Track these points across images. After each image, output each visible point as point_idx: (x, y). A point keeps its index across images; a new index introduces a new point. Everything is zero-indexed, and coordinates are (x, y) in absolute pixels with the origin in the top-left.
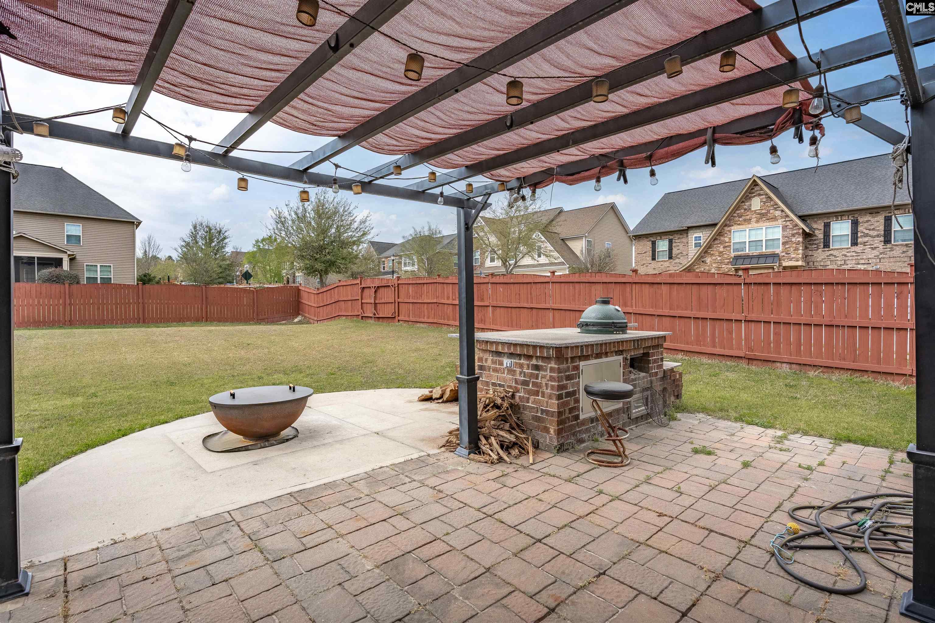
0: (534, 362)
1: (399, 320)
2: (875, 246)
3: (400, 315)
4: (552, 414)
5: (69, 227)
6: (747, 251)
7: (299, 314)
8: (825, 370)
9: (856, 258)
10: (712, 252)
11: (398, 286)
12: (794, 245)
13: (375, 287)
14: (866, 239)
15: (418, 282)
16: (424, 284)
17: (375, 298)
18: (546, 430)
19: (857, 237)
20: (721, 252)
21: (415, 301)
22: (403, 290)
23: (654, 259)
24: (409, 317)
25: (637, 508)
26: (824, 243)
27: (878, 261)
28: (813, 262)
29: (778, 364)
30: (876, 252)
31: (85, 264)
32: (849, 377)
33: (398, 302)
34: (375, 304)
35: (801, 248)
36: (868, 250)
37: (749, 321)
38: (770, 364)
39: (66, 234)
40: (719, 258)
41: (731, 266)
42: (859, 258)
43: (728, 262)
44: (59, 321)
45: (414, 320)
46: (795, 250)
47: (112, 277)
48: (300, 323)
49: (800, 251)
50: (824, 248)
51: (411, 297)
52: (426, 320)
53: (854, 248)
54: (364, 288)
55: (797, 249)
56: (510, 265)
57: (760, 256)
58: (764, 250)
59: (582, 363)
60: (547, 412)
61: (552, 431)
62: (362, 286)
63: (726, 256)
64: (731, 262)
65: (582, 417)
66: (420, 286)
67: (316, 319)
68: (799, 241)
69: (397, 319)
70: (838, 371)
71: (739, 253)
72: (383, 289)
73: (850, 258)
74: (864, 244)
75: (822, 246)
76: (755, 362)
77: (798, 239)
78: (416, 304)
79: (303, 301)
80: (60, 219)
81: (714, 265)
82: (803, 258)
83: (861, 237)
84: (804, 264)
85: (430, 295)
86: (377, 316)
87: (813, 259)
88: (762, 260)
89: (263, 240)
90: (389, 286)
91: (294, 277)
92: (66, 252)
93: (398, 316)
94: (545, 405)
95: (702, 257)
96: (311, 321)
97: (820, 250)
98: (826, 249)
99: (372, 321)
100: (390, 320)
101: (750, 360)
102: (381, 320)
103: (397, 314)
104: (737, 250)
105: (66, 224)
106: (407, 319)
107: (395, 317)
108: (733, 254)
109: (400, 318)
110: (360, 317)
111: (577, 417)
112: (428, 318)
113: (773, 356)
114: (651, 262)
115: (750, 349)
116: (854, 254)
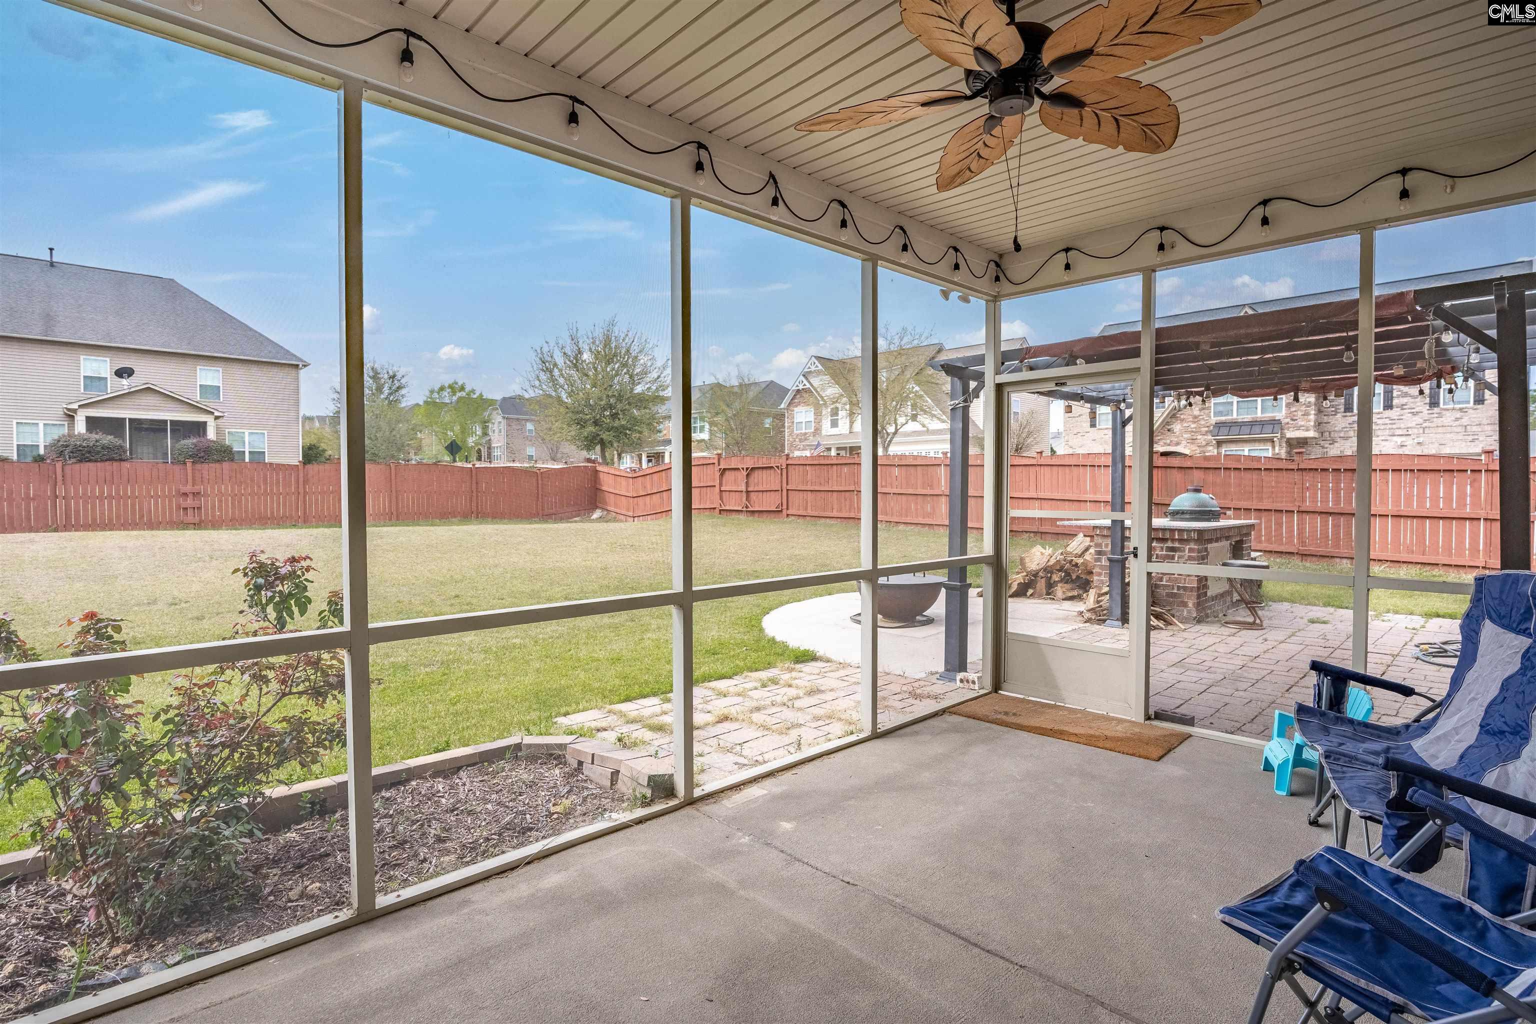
0: (1170, 544)
1: (788, 515)
2: (1417, 410)
3: (790, 507)
4: (1192, 589)
5: (203, 373)
6: (1235, 416)
7: (597, 507)
8: (1392, 565)
9: (1390, 426)
10: (1182, 417)
11: (787, 468)
12: (1303, 408)
13: (747, 469)
14: (1404, 400)
15: (822, 462)
16: (832, 465)
17: (747, 484)
18: (1185, 605)
19: (1392, 397)
20: (1196, 417)
21: (817, 488)
22: (794, 473)
23: (1093, 425)
24: (806, 509)
25: (1303, 647)
26: (1345, 405)
27: (1421, 431)
28: (1330, 433)
29: (1338, 560)
30: (1418, 419)
31: (227, 430)
32: (1418, 572)
33: (788, 490)
34: (748, 492)
35: (1313, 412)
36: (1407, 416)
37: (1303, 512)
38: (1327, 559)
39: (198, 384)
40: (1193, 426)
41: (1210, 437)
42: (1394, 426)
43: (1207, 432)
44: (291, 517)
45: (816, 514)
46: (1304, 415)
47: (266, 451)
48: (601, 519)
49: (1312, 417)
50: (1345, 412)
51: (809, 483)
52: (835, 514)
53: (1389, 413)
54: (725, 469)
55: (1306, 414)
56: (888, 434)
57: (1253, 423)
58: (1259, 414)
59: (1209, 546)
60: (1185, 588)
61: (1190, 605)
62: (722, 467)
63: (1203, 422)
64: (1211, 431)
65: (1209, 594)
66: (825, 467)
67: (631, 514)
68: (1309, 402)
69: (784, 512)
70: (1405, 565)
71: (1223, 418)
72: (760, 472)
73: (1382, 427)
74: (1402, 407)
75: (1343, 410)
76: (1309, 558)
77: (1308, 400)
78: (818, 493)
79: (604, 488)
80: (190, 362)
81: (1185, 436)
82: (1315, 426)
83: (1398, 396)
84: (1316, 435)
85: (843, 481)
86: (751, 509)
87: (1328, 427)
88: (1257, 429)
89: (442, 389)
90: (772, 467)
91: (489, 448)
92: (213, 413)
93: (787, 509)
94: (1183, 581)
95: (1168, 423)
96: (622, 517)
97: (1339, 415)
98: (1348, 414)
99: (742, 517)
100: (773, 515)
101: (1304, 556)
102: (757, 515)
103: (785, 507)
104: (1220, 413)
105: (198, 367)
106: (801, 512)
107: (781, 511)
108: (1214, 420)
109: (789, 512)
110: (717, 511)
111: (1206, 593)
112: (840, 510)
113: (1330, 550)
114: (1089, 429)
115: (1303, 543)
116: (1387, 421)
